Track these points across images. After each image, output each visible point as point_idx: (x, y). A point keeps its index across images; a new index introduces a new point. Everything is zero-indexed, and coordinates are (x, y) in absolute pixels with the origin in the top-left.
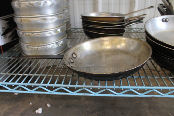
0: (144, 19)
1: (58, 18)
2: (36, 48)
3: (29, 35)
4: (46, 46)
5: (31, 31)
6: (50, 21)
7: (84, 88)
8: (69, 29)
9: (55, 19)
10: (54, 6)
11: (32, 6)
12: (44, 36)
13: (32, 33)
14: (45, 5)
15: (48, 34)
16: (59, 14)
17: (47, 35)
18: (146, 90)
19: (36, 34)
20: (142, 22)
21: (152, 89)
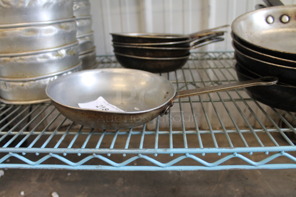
0: (225, 34)
1: (61, 30)
2: (19, 85)
3: (5, 61)
4: (37, 81)
5: (8, 53)
6: (44, 35)
7: (94, 155)
8: (90, 54)
9: (55, 30)
10: (51, 7)
11: (8, 6)
12: (33, 61)
13: (12, 57)
14: (33, 5)
15: (40, 58)
16: (63, 22)
17: (39, 60)
18: (220, 154)
19: (18, 58)
20: (223, 40)
21: (232, 153)
